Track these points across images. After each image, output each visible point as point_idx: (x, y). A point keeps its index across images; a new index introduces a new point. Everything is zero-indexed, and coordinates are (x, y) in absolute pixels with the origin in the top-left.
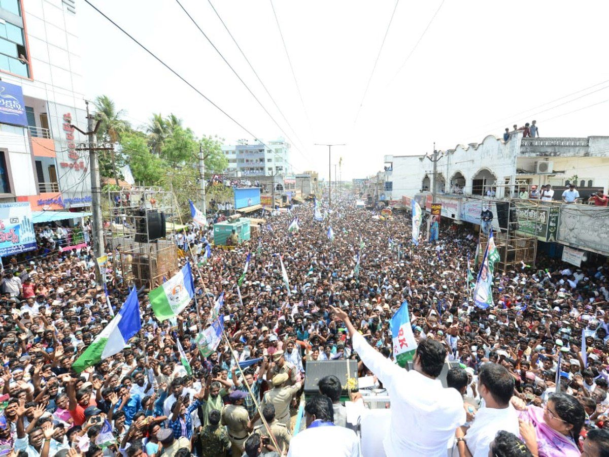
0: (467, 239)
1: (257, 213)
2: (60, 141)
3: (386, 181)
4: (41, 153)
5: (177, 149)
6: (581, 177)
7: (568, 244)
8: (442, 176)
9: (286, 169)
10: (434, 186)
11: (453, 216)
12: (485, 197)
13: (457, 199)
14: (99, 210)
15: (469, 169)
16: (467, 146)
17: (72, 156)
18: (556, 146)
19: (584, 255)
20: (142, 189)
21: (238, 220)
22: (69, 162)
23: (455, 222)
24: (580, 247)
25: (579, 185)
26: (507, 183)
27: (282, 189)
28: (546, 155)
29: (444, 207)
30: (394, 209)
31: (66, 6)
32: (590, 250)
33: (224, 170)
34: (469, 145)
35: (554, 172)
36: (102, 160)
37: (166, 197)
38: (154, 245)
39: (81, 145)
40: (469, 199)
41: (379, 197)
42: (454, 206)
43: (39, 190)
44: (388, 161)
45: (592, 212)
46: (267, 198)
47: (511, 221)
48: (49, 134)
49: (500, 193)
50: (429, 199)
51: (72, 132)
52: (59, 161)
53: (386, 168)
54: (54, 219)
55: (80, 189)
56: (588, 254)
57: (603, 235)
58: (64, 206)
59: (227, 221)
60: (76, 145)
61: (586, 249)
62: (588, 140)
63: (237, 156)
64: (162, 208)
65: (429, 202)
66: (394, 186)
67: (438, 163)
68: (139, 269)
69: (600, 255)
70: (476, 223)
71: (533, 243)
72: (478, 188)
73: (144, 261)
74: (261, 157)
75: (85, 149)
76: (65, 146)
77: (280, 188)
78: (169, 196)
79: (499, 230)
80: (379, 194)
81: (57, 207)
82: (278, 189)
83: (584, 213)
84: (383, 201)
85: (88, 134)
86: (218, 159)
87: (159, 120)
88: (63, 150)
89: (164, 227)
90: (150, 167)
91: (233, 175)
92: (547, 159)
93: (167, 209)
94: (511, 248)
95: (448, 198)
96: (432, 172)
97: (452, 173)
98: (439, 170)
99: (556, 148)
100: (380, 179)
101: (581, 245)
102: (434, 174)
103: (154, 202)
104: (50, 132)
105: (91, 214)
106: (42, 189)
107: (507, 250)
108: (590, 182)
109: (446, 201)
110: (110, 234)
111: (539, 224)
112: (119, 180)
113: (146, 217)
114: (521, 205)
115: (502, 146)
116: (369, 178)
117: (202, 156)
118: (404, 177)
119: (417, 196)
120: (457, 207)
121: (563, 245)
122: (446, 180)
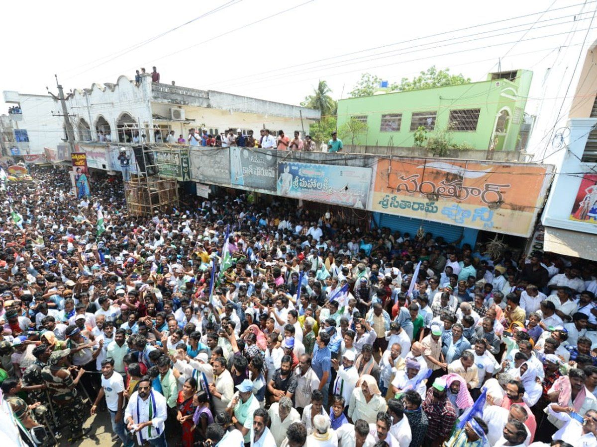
6: (209, 126)
7: (198, 181)
8: (84, 121)
11: (104, 166)
13: (103, 147)
15: (111, 113)
18: (184, 95)
19: (210, 188)
24: (206, 182)
28: (177, 103)
32: (212, 183)
34: (105, 84)
35: (186, 120)
41: (9, 150)
42: (103, 155)
44: (10, 100)
53: (10, 110)
61: (209, 183)
62: (208, 93)
71: (173, 184)
79: (140, 174)
80: (7, 146)
83: (204, 153)
92: (179, 107)
94: (154, 191)
97: (95, 118)
100: (6, 126)
107: (151, 193)
111: (175, 166)
115: (135, 89)
118: (44, 123)
119: (59, 147)
120: (106, 156)
121: (196, 182)
122: (90, 126)
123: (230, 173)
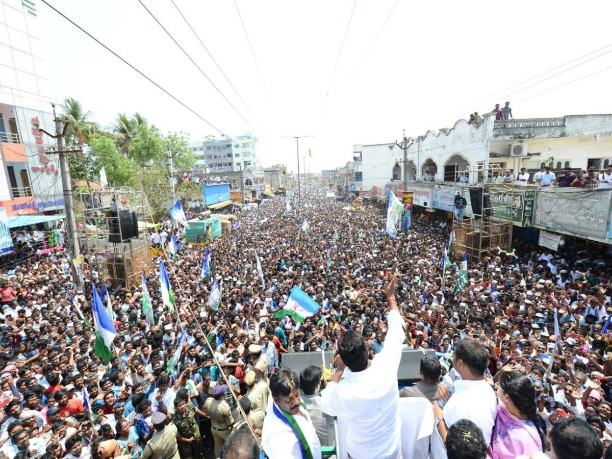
0: (440, 227)
1: (228, 209)
2: (30, 146)
3: (356, 171)
4: (13, 159)
5: (145, 148)
6: (557, 159)
7: (544, 228)
8: (412, 163)
9: (254, 163)
10: (405, 174)
11: (425, 204)
12: (458, 184)
13: (429, 187)
14: (72, 213)
15: (440, 156)
17: (43, 160)
18: (530, 127)
19: (561, 239)
20: (112, 190)
21: (209, 217)
22: (40, 166)
23: (427, 210)
24: (557, 231)
25: (555, 167)
26: (480, 168)
27: (251, 183)
28: (520, 137)
29: (416, 195)
30: (365, 199)
31: (26, 9)
32: (568, 233)
33: (192, 167)
34: (440, 130)
35: (529, 154)
36: (72, 162)
37: (137, 197)
38: (128, 245)
39: (50, 148)
40: (442, 186)
41: (349, 188)
42: (426, 194)
43: (13, 196)
44: (357, 151)
45: (569, 194)
46: (237, 193)
47: (485, 206)
48: (19, 139)
49: (473, 179)
50: (400, 188)
51: (42, 135)
52: (31, 166)
53: (355, 158)
54: (29, 223)
55: (52, 192)
56: (566, 238)
57: (580, 218)
58: (38, 210)
59: (197, 219)
60: (45, 149)
61: (564, 232)
62: (564, 119)
63: (205, 152)
64: (132, 208)
65: (400, 190)
66: (364, 177)
67: (408, 151)
68: (114, 269)
69: (579, 238)
70: (450, 210)
71: (508, 228)
72: (450, 174)
73: (119, 260)
74: (229, 153)
75: (55, 153)
76: (36, 150)
77: (249, 182)
78: (139, 195)
79: (473, 216)
80: (349, 184)
81: (31, 211)
82: (247, 184)
83: (561, 196)
84: (353, 192)
85: (56, 137)
86: (185, 156)
87: (124, 120)
88: (34, 154)
89: (136, 226)
90: (120, 167)
91: (201, 171)
92: (521, 142)
93: (139, 209)
94: (485, 234)
95: (419, 186)
96: (402, 160)
97: (423, 160)
98: (409, 157)
99: (531, 129)
100: (350, 169)
101: (559, 228)
102: (404, 162)
103: (125, 203)
104: (20, 136)
105: (64, 216)
106: (16, 194)
107: (482, 237)
108: (567, 163)
109: (418, 189)
110: (84, 235)
111: (514, 209)
112: (89, 182)
113: (118, 217)
114: (495, 190)
115: (474, 130)
116: (338, 169)
117: (170, 154)
118: (374, 166)
119: (387, 186)
120: (430, 195)
121: (539, 229)
122: (417, 168)
123: (608, 223)
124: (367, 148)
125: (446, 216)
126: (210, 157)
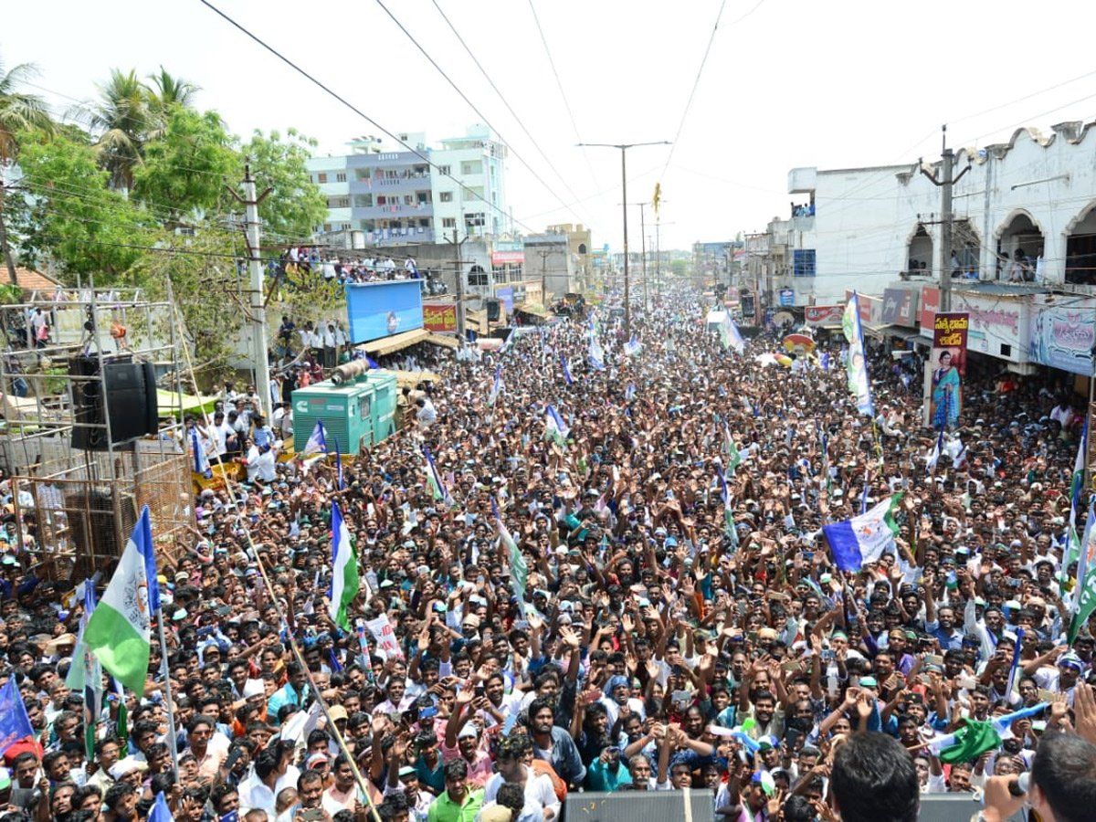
3: (797, 247)
5: (180, 172)
8: (968, 228)
9: (495, 222)
10: (945, 259)
11: (1006, 349)
13: (1018, 299)
15: (1054, 205)
16: (1049, 133)
20: (86, 295)
21: (362, 378)
23: (1012, 369)
27: (484, 280)
29: (977, 322)
33: (316, 229)
34: (1054, 128)
38: (126, 457)
40: (1056, 298)
41: (776, 296)
42: (1010, 319)
44: (800, 187)
46: (444, 308)
50: (929, 299)
53: (794, 209)
59: (328, 382)
63: (351, 186)
64: (144, 349)
65: (928, 308)
66: (821, 265)
67: (956, 190)
68: (87, 526)
70: (1078, 370)
72: (1084, 262)
73: (100, 501)
74: (422, 188)
77: (478, 278)
78: (161, 312)
80: (775, 286)
82: (472, 280)
84: (787, 309)
86: (295, 200)
87: (124, 91)
89: (151, 402)
90: (106, 229)
91: (341, 243)
93: (159, 353)
95: (990, 297)
96: (938, 218)
97: (1001, 219)
98: (960, 209)
100: (777, 241)
102: (943, 222)
103: (122, 333)
109: (984, 305)
113: (101, 377)
116: (742, 239)
117: (252, 192)
118: (850, 233)
119: (890, 293)
120: (1019, 323)
122: (983, 243)
124: (832, 177)
125: (1071, 387)
126: (367, 200)
